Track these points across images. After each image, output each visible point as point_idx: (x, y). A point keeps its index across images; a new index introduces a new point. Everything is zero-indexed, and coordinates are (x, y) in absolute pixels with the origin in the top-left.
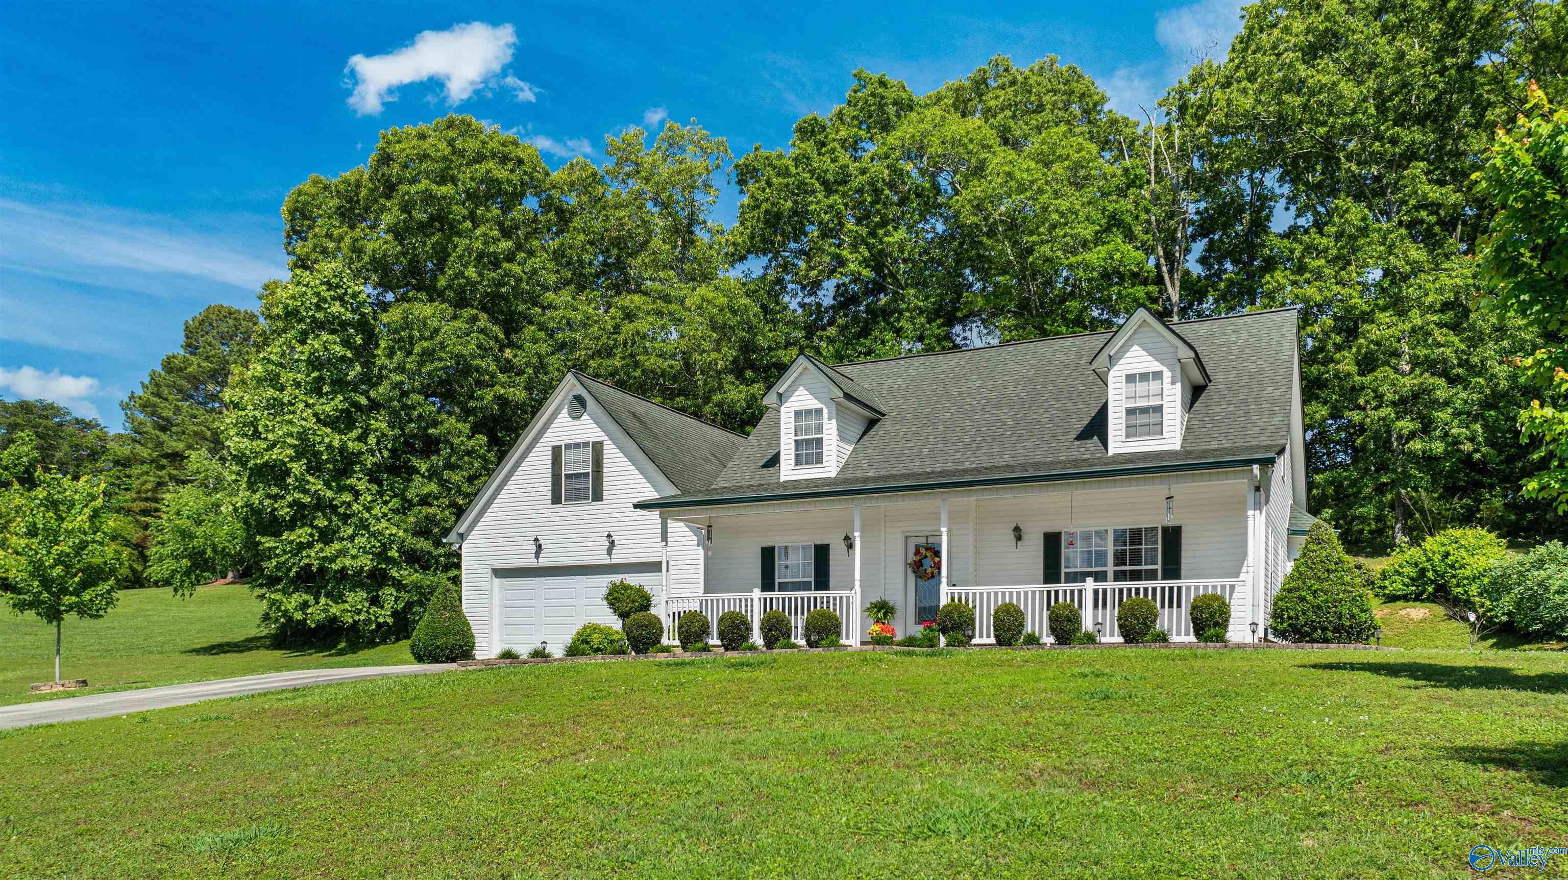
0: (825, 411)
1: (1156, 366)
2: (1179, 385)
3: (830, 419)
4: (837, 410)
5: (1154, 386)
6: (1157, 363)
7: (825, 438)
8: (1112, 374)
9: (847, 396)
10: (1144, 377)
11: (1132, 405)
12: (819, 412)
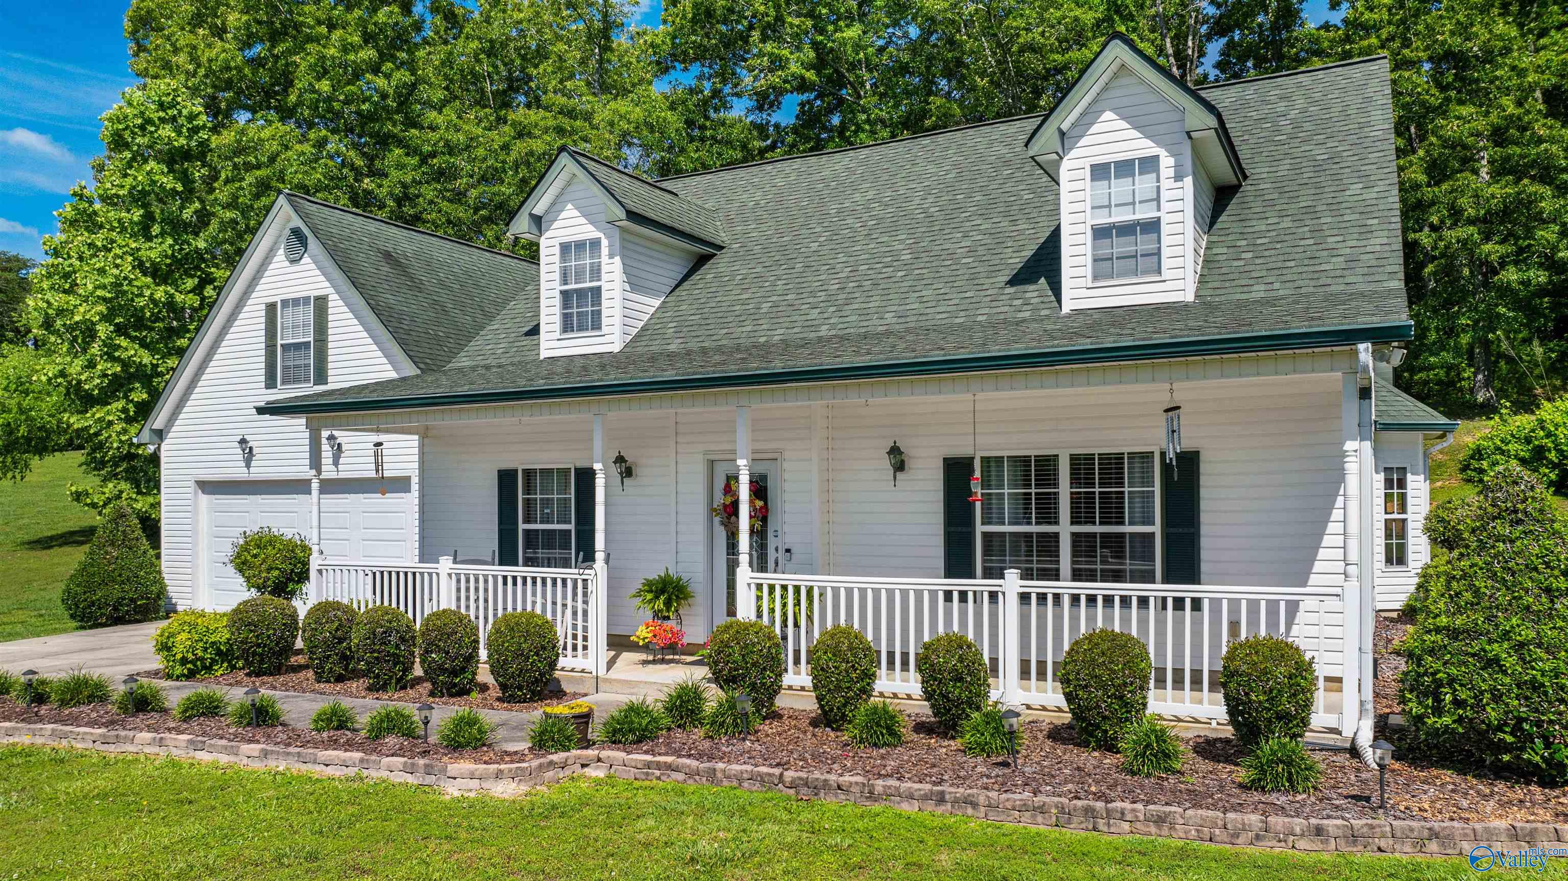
0: (605, 243)
1: (1144, 147)
2: (1189, 181)
3: (611, 256)
4: (623, 239)
5: (1144, 184)
6: (1149, 143)
7: (605, 287)
8: (1066, 165)
9: (632, 215)
10: (1125, 168)
11: (1103, 219)
12: (595, 244)
